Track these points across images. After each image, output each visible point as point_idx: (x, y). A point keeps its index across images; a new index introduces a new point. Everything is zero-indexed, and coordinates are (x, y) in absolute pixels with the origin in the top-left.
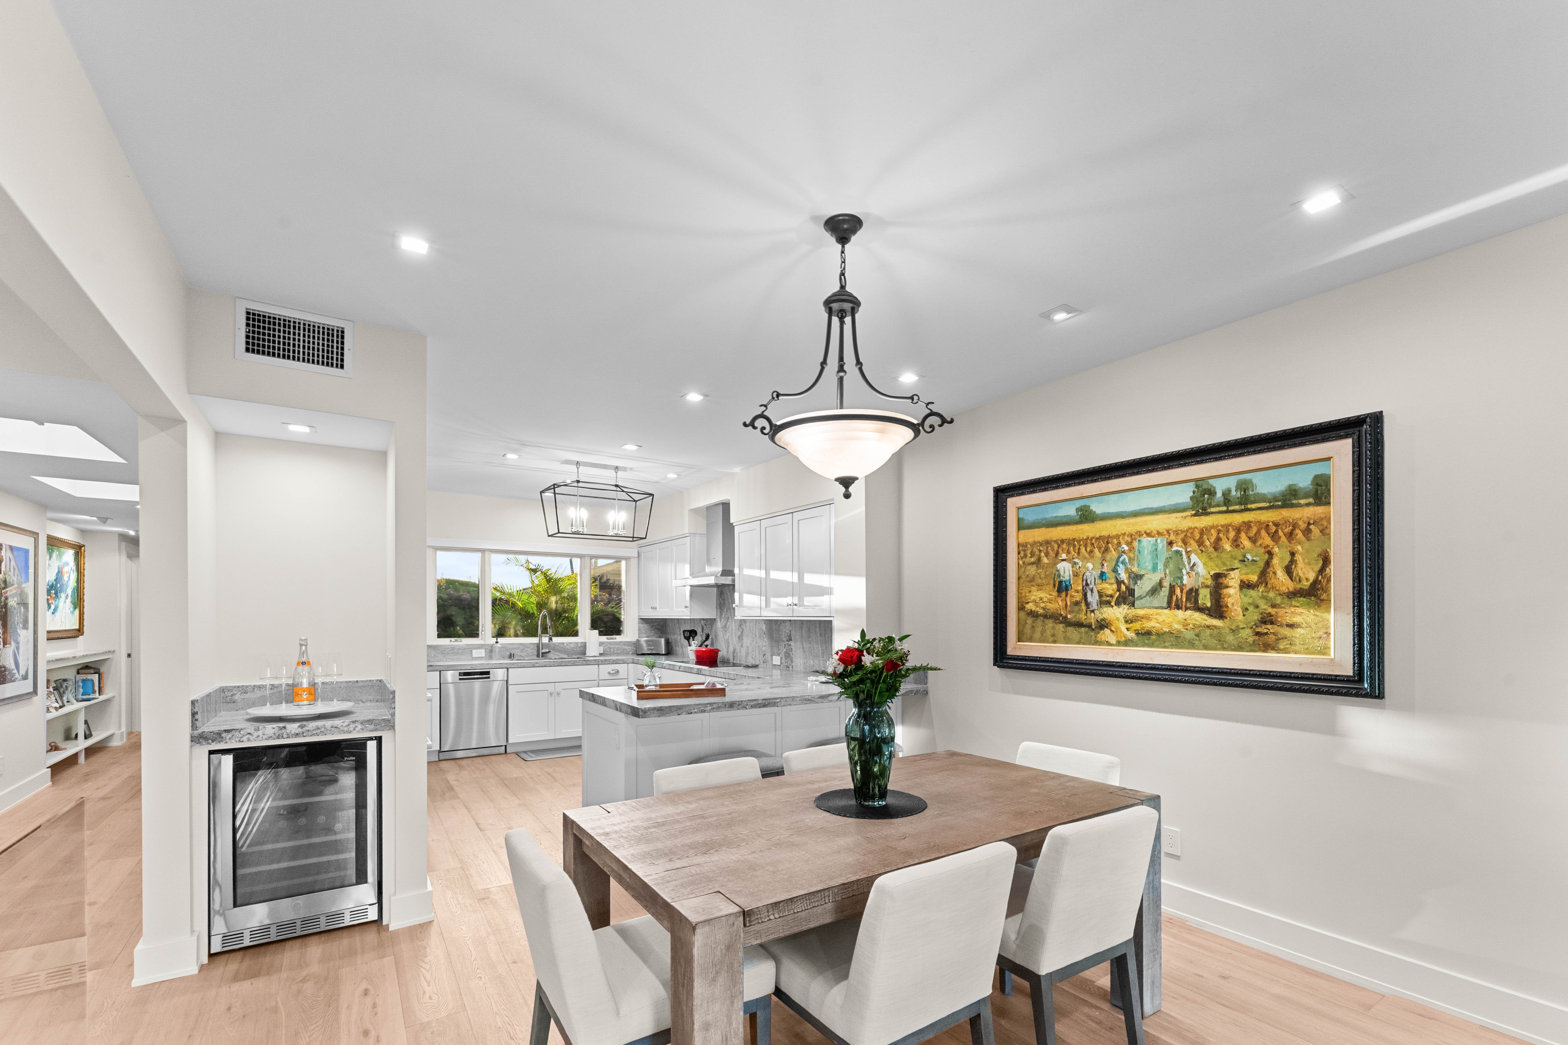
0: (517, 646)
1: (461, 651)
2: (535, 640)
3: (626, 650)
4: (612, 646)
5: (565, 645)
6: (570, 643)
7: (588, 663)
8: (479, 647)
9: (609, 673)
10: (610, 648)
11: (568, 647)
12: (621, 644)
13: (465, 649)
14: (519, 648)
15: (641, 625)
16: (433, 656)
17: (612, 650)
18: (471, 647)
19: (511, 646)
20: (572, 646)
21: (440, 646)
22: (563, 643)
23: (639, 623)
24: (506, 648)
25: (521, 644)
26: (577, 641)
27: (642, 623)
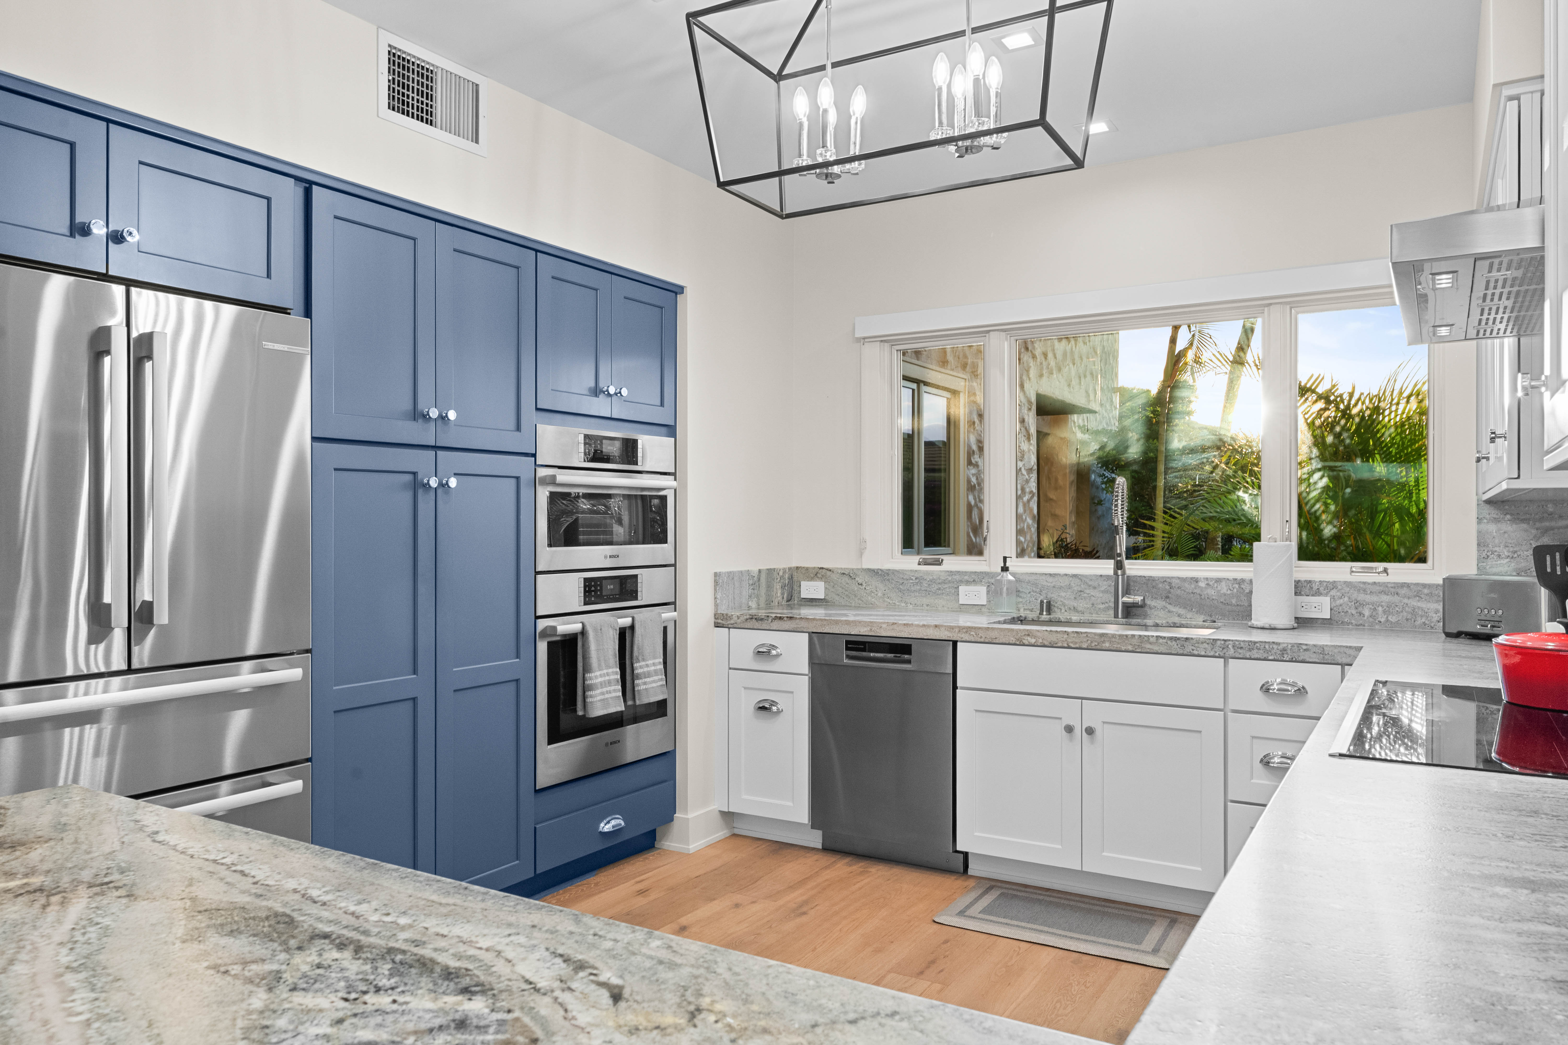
0: (1065, 582)
1: (935, 587)
2: (1105, 567)
3: (1426, 614)
4: (1368, 598)
5: (1202, 584)
6: (1218, 580)
7: (1189, 648)
8: (975, 578)
9: (1266, 689)
10: (1359, 604)
11: (1211, 592)
12: (1403, 591)
13: (944, 582)
14: (1069, 587)
15: (1492, 528)
16: (880, 594)
17: (1367, 613)
18: (957, 577)
19: (1050, 579)
20: (1224, 588)
21: (894, 572)
22: (1196, 580)
23: (1480, 520)
24: (1035, 584)
25: (1075, 576)
26: (1239, 576)
27: (1496, 520)
